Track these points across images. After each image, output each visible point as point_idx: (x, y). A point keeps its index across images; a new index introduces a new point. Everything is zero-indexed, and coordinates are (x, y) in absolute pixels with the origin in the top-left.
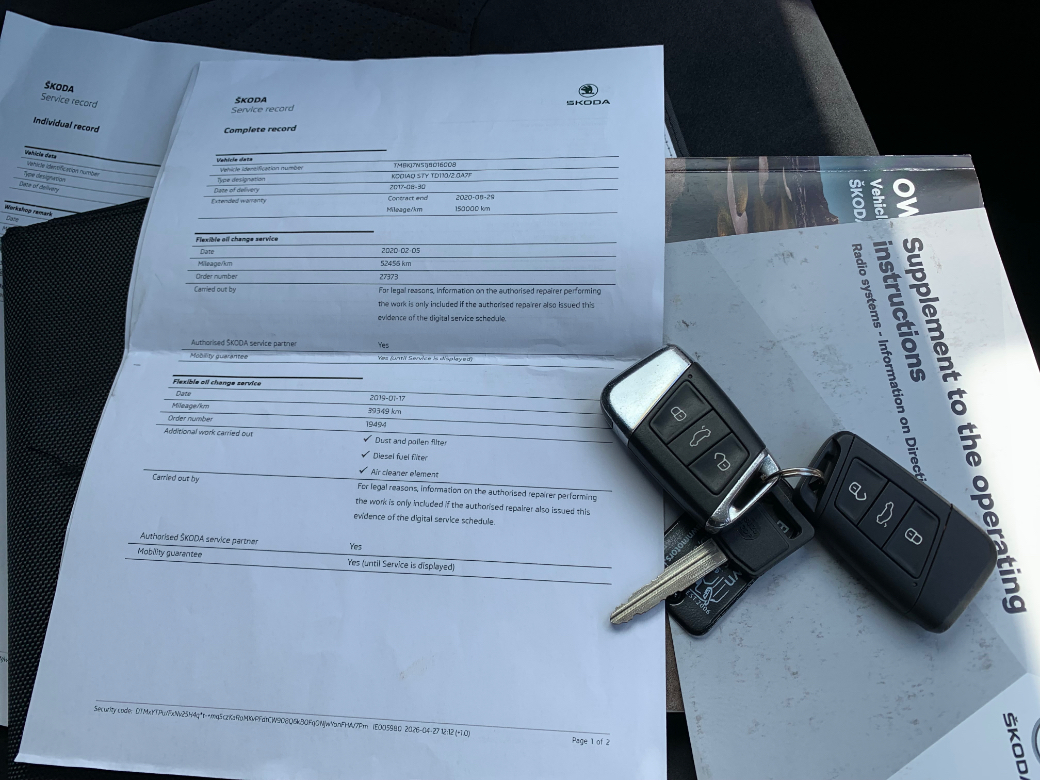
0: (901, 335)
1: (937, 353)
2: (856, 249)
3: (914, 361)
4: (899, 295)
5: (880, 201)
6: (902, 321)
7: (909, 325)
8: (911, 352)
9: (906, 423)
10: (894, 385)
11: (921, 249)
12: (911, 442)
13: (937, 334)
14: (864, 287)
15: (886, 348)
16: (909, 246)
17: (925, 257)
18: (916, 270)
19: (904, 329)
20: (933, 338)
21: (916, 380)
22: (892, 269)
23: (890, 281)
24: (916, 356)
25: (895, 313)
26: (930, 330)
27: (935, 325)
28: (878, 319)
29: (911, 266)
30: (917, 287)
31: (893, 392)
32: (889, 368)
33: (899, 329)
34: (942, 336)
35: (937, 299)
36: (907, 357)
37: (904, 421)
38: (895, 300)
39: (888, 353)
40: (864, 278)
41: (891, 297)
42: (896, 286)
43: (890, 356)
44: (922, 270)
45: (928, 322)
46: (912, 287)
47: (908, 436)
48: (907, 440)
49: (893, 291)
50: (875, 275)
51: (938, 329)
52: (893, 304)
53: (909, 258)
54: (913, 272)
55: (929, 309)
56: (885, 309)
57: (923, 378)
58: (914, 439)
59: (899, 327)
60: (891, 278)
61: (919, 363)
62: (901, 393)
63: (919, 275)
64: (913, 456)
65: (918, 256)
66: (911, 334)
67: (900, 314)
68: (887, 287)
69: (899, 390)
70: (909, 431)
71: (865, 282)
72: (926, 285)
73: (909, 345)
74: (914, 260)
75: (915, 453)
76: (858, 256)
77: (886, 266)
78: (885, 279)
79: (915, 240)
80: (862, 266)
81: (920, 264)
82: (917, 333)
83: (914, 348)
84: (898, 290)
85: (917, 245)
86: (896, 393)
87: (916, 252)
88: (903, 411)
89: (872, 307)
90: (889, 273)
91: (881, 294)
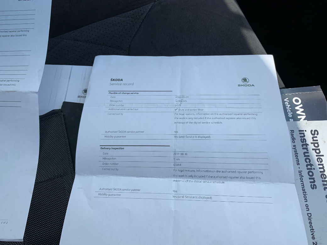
0: (308, 169)
1: (322, 178)
2: (292, 132)
3: (312, 180)
4: (308, 153)
5: (289, 107)
6: (308, 163)
7: (311, 165)
8: (311, 177)
9: (308, 206)
10: (304, 190)
11: (318, 134)
12: (309, 215)
13: (322, 170)
14: (294, 148)
15: (301, 174)
16: (313, 133)
17: (319, 138)
18: (315, 143)
19: (309, 167)
20: (321, 172)
21: (313, 188)
22: (306, 141)
23: (304, 147)
24: (313, 179)
25: (306, 160)
26: (320, 168)
27: (321, 166)
28: (299, 162)
29: (313, 141)
30: (315, 150)
31: (303, 193)
32: (302, 183)
33: (307, 167)
34: (324, 171)
35: (323, 156)
36: (310, 179)
37: (307, 206)
38: (306, 154)
39: (302, 176)
40: (294, 144)
41: (304, 153)
42: (307, 149)
43: (303, 178)
44: (317, 143)
45: (319, 165)
46: (313, 149)
47: (308, 212)
48: (308, 214)
49: (305, 151)
50: (299, 143)
51: (323, 168)
52: (305, 156)
53: (313, 138)
54: (314, 144)
55: (320, 160)
56: (302, 158)
57: (316, 188)
58: (311, 214)
59: (307, 166)
60: (305, 145)
61: (314, 182)
62: (306, 193)
63: (316, 145)
64: (310, 221)
65: (316, 137)
66: (312, 169)
67: (308, 160)
68: (303, 149)
69: (305, 192)
70: (309, 210)
71: (294, 146)
72: (319, 149)
73: (311, 174)
74: (315, 139)
75: (311, 220)
76: (292, 135)
77: (303, 140)
78: (303, 145)
79: (315, 131)
80: (293, 139)
81: (317, 140)
82: (314, 169)
83: (313, 175)
84: (308, 150)
85: (316, 133)
86: (304, 193)
87: (316, 135)
88: (307, 201)
89: (297, 156)
90: (304, 143)
91: (301, 151)
